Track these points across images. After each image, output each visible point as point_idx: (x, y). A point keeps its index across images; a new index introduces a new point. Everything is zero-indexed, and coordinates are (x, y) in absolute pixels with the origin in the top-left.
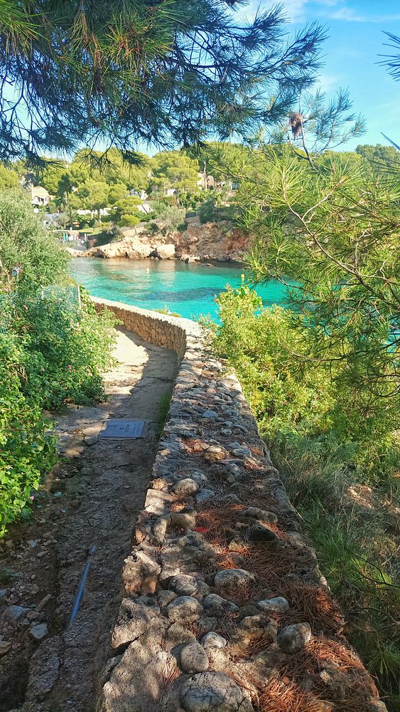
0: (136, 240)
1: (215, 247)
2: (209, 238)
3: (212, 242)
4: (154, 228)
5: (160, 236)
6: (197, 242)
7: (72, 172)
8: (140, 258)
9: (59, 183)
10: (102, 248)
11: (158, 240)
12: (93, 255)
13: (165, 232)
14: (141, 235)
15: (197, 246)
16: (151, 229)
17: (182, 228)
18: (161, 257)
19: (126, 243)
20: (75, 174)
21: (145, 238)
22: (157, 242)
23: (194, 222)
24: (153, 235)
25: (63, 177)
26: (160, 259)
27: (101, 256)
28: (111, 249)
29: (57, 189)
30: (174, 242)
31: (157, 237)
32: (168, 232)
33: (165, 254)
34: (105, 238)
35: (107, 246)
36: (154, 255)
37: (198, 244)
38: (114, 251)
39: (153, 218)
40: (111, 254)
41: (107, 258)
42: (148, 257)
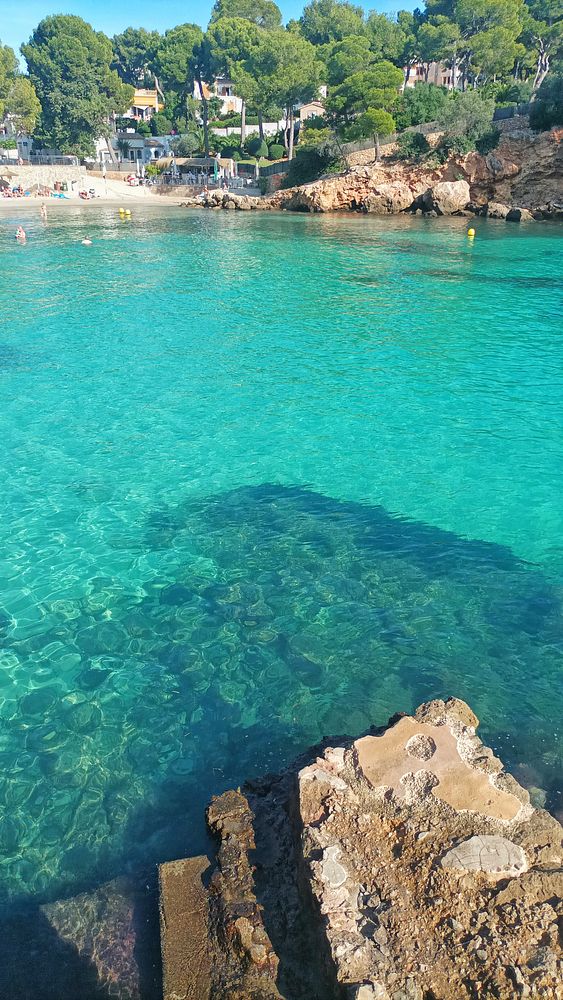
0: (377, 172)
1: (555, 187)
2: (549, 167)
3: (551, 176)
4: (420, 142)
5: (432, 163)
6: (514, 176)
7: (216, 36)
8: (389, 209)
9: (189, 61)
10: (308, 189)
11: (428, 171)
12: (282, 206)
13: (446, 153)
14: (389, 160)
15: (513, 186)
16: (411, 146)
17: (487, 144)
18: (442, 209)
19: (357, 178)
20: (223, 39)
21: (398, 168)
22: (423, 177)
23: (517, 130)
24: (417, 161)
25: (196, 51)
26: (440, 213)
27: (303, 206)
28: (326, 191)
29: (184, 76)
30: (466, 176)
31: (425, 166)
32: (453, 152)
33: (450, 204)
34: (313, 165)
35: (318, 184)
36: (425, 206)
37: (516, 180)
38: (331, 197)
39: (414, 123)
40: (327, 202)
41: (318, 211)
42: (407, 210)
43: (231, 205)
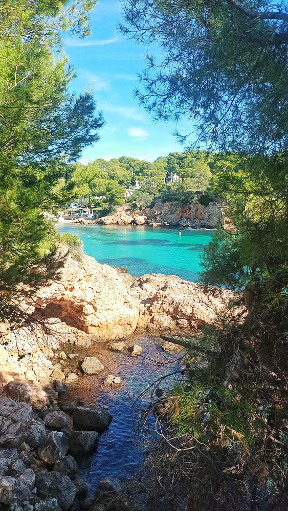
0: (124, 213)
1: (172, 217)
2: (168, 212)
3: (170, 214)
4: (135, 206)
5: (138, 211)
8: (125, 223)
10: (103, 218)
12: (97, 223)
13: (141, 209)
14: (127, 210)
16: (133, 207)
17: (152, 206)
18: (138, 223)
19: (118, 215)
21: (129, 212)
22: (136, 214)
23: (159, 202)
24: (134, 210)
27: (102, 223)
28: (108, 219)
30: (146, 214)
31: (136, 212)
32: (143, 208)
33: (140, 222)
34: (105, 213)
35: (106, 217)
36: (134, 222)
37: (162, 215)
38: (110, 221)
39: (135, 200)
40: (108, 222)
41: (105, 224)
42: (130, 223)
43: (82, 223)
